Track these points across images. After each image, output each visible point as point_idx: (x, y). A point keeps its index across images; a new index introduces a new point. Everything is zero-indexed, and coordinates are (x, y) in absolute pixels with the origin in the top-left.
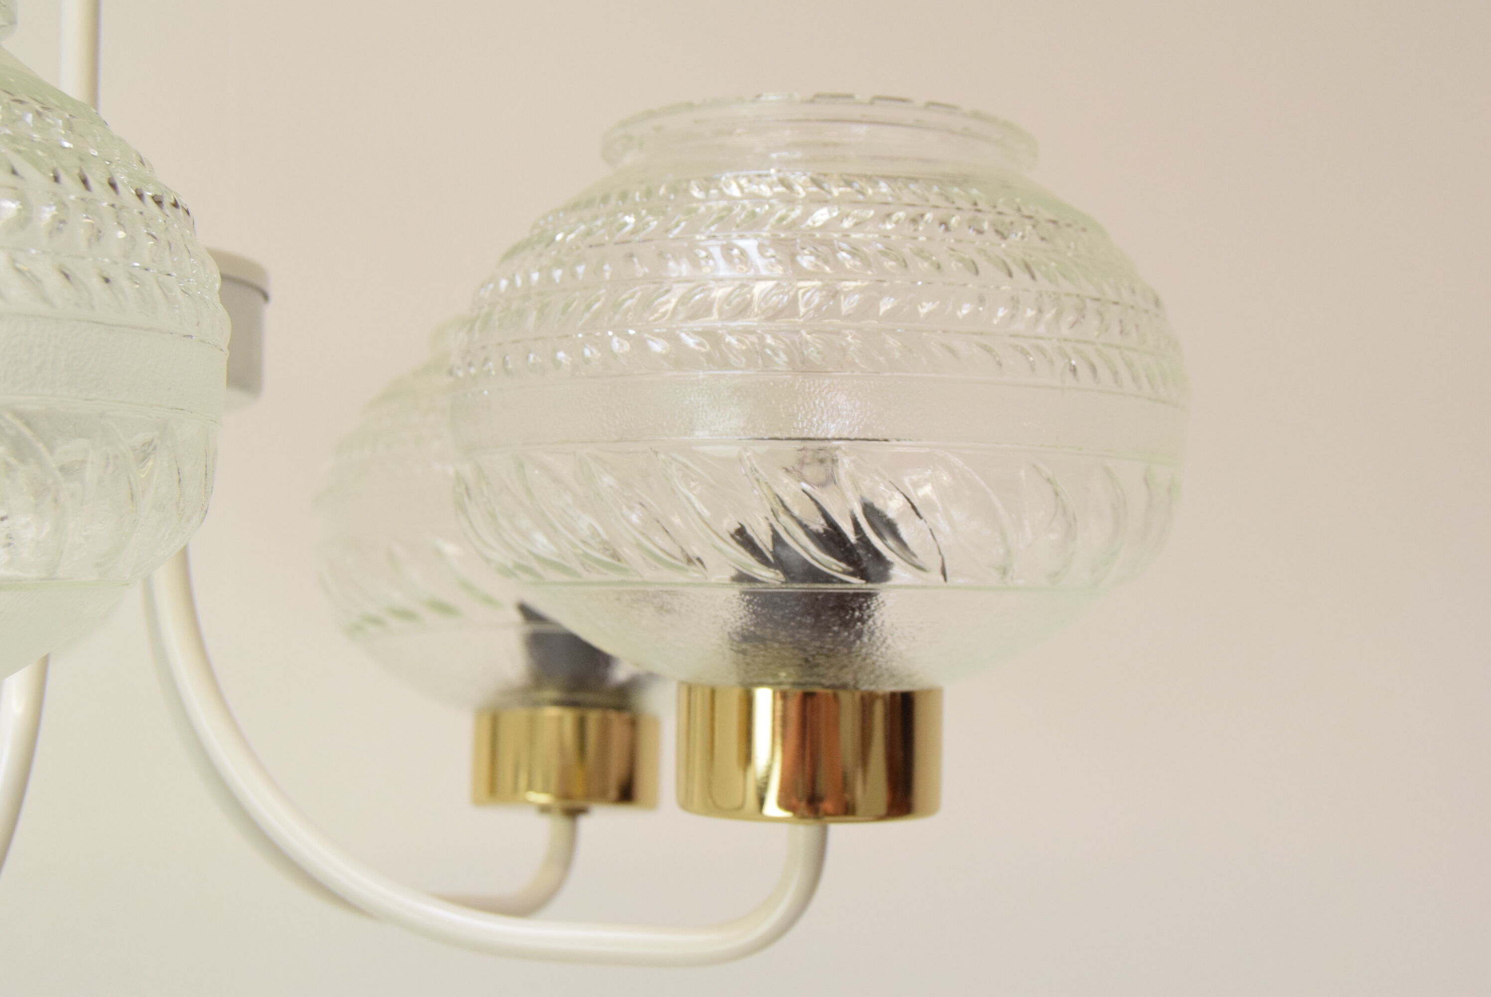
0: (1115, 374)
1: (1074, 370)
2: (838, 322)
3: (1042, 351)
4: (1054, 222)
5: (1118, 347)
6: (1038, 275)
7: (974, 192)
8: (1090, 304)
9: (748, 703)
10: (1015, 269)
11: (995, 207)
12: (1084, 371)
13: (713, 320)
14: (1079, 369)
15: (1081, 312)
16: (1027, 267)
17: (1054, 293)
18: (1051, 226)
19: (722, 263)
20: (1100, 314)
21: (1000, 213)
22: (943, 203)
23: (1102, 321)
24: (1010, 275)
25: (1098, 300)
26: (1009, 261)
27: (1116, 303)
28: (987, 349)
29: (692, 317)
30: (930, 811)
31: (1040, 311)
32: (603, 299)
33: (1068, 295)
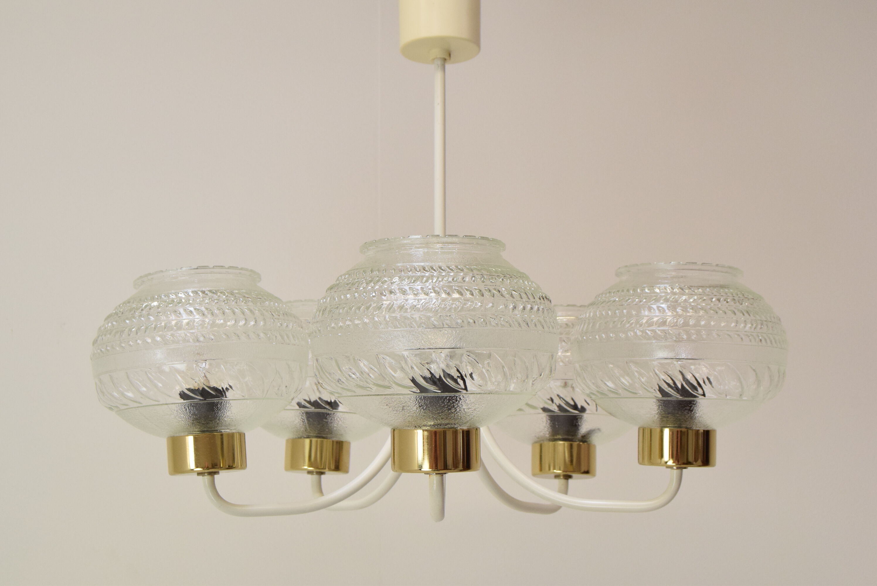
0: (771, 341)
1: (761, 340)
2: (700, 328)
3: (752, 335)
4: (753, 299)
5: (771, 334)
6: (751, 315)
7: (731, 291)
8: (764, 322)
9: (662, 432)
10: (745, 313)
11: (737, 295)
12: (763, 340)
13: (653, 328)
14: (762, 340)
15: (762, 324)
16: (747, 312)
17: (755, 320)
18: (752, 300)
19: (657, 311)
20: (767, 325)
21: (739, 297)
22: (718, 294)
23: (767, 327)
24: (744, 315)
25: (766, 321)
26: (743, 311)
27: (770, 322)
28: (739, 335)
29: (648, 327)
30: (714, 465)
31: (752, 325)
32: (625, 321)
33: (758, 320)
